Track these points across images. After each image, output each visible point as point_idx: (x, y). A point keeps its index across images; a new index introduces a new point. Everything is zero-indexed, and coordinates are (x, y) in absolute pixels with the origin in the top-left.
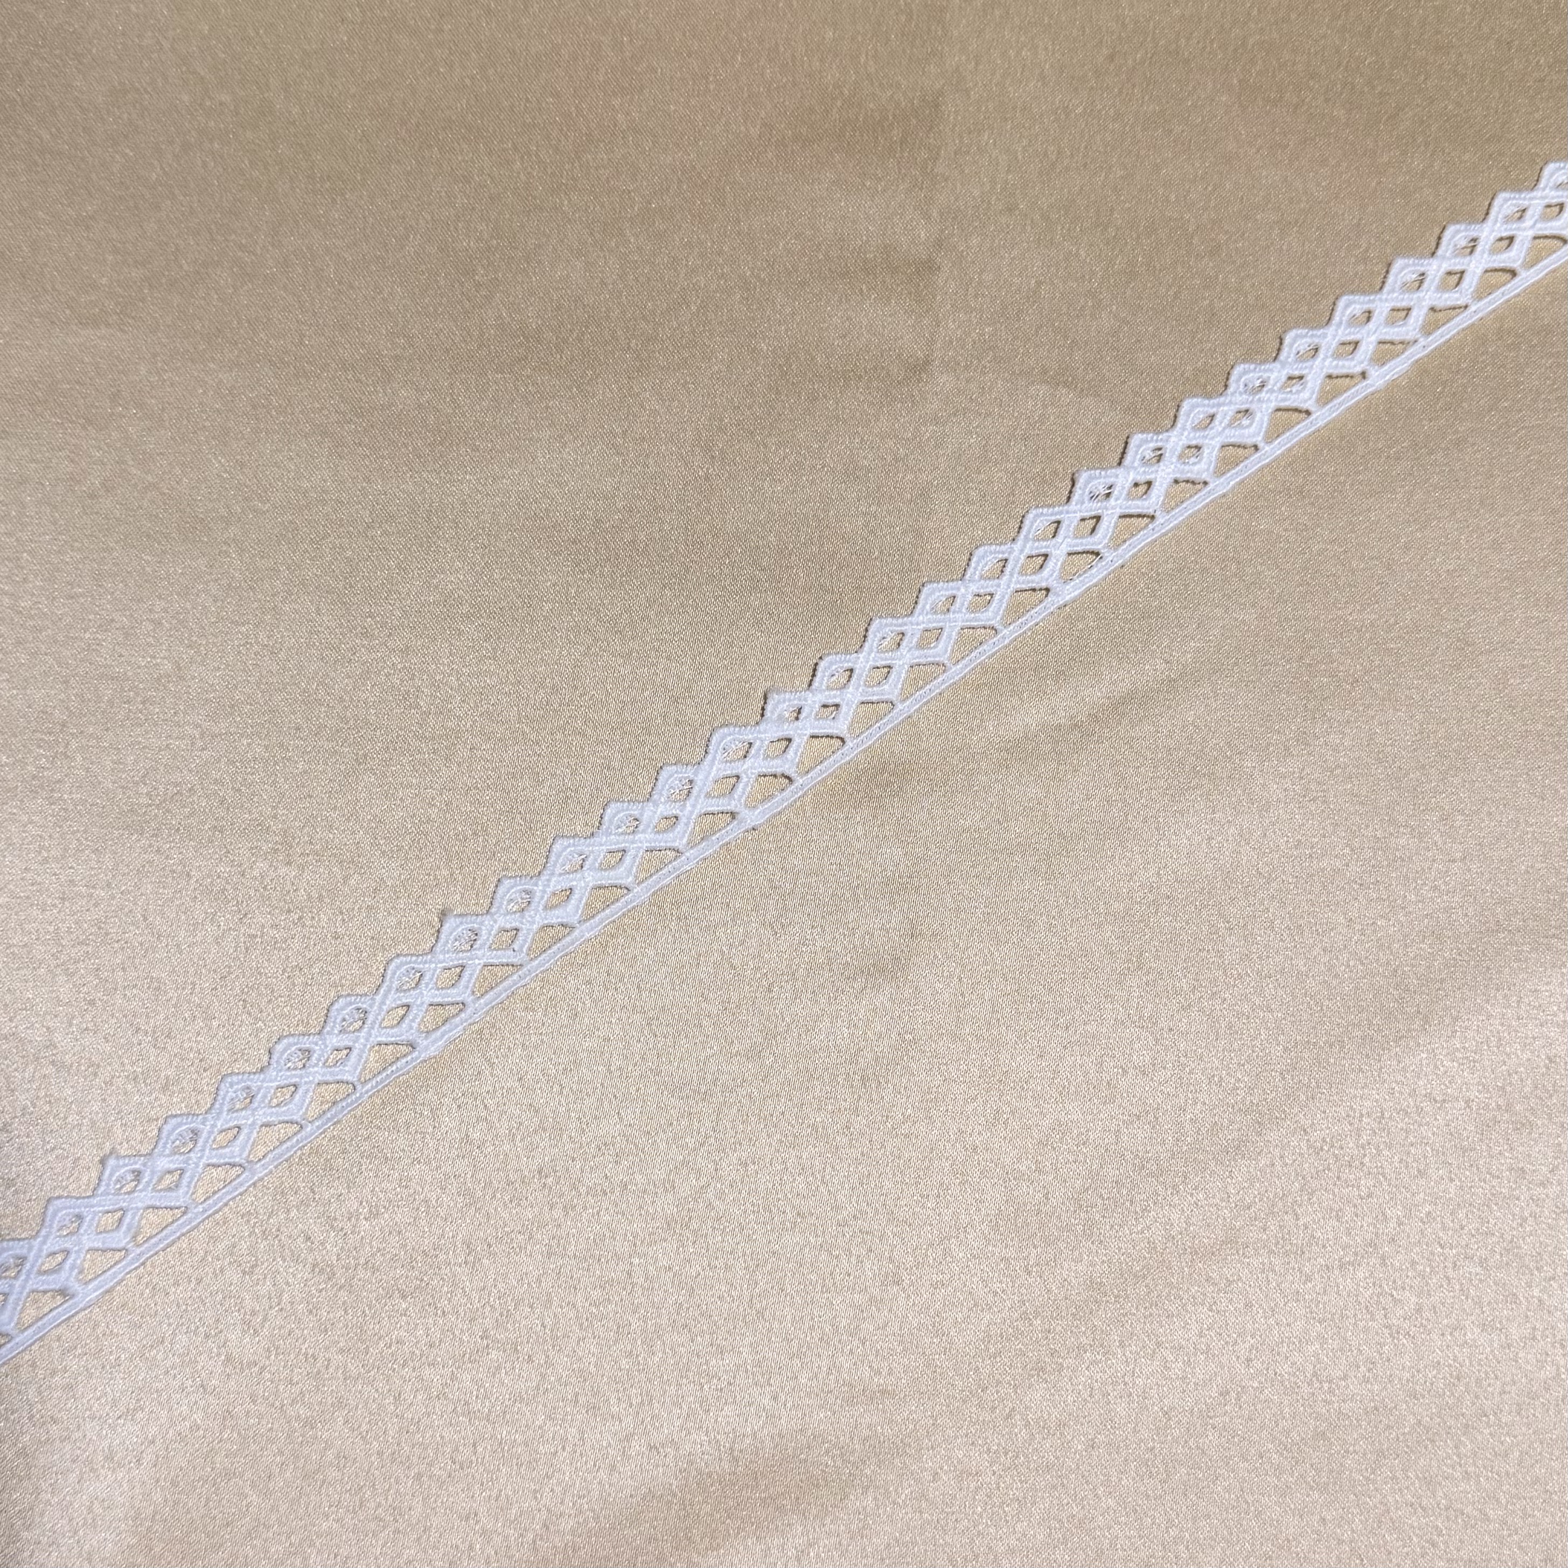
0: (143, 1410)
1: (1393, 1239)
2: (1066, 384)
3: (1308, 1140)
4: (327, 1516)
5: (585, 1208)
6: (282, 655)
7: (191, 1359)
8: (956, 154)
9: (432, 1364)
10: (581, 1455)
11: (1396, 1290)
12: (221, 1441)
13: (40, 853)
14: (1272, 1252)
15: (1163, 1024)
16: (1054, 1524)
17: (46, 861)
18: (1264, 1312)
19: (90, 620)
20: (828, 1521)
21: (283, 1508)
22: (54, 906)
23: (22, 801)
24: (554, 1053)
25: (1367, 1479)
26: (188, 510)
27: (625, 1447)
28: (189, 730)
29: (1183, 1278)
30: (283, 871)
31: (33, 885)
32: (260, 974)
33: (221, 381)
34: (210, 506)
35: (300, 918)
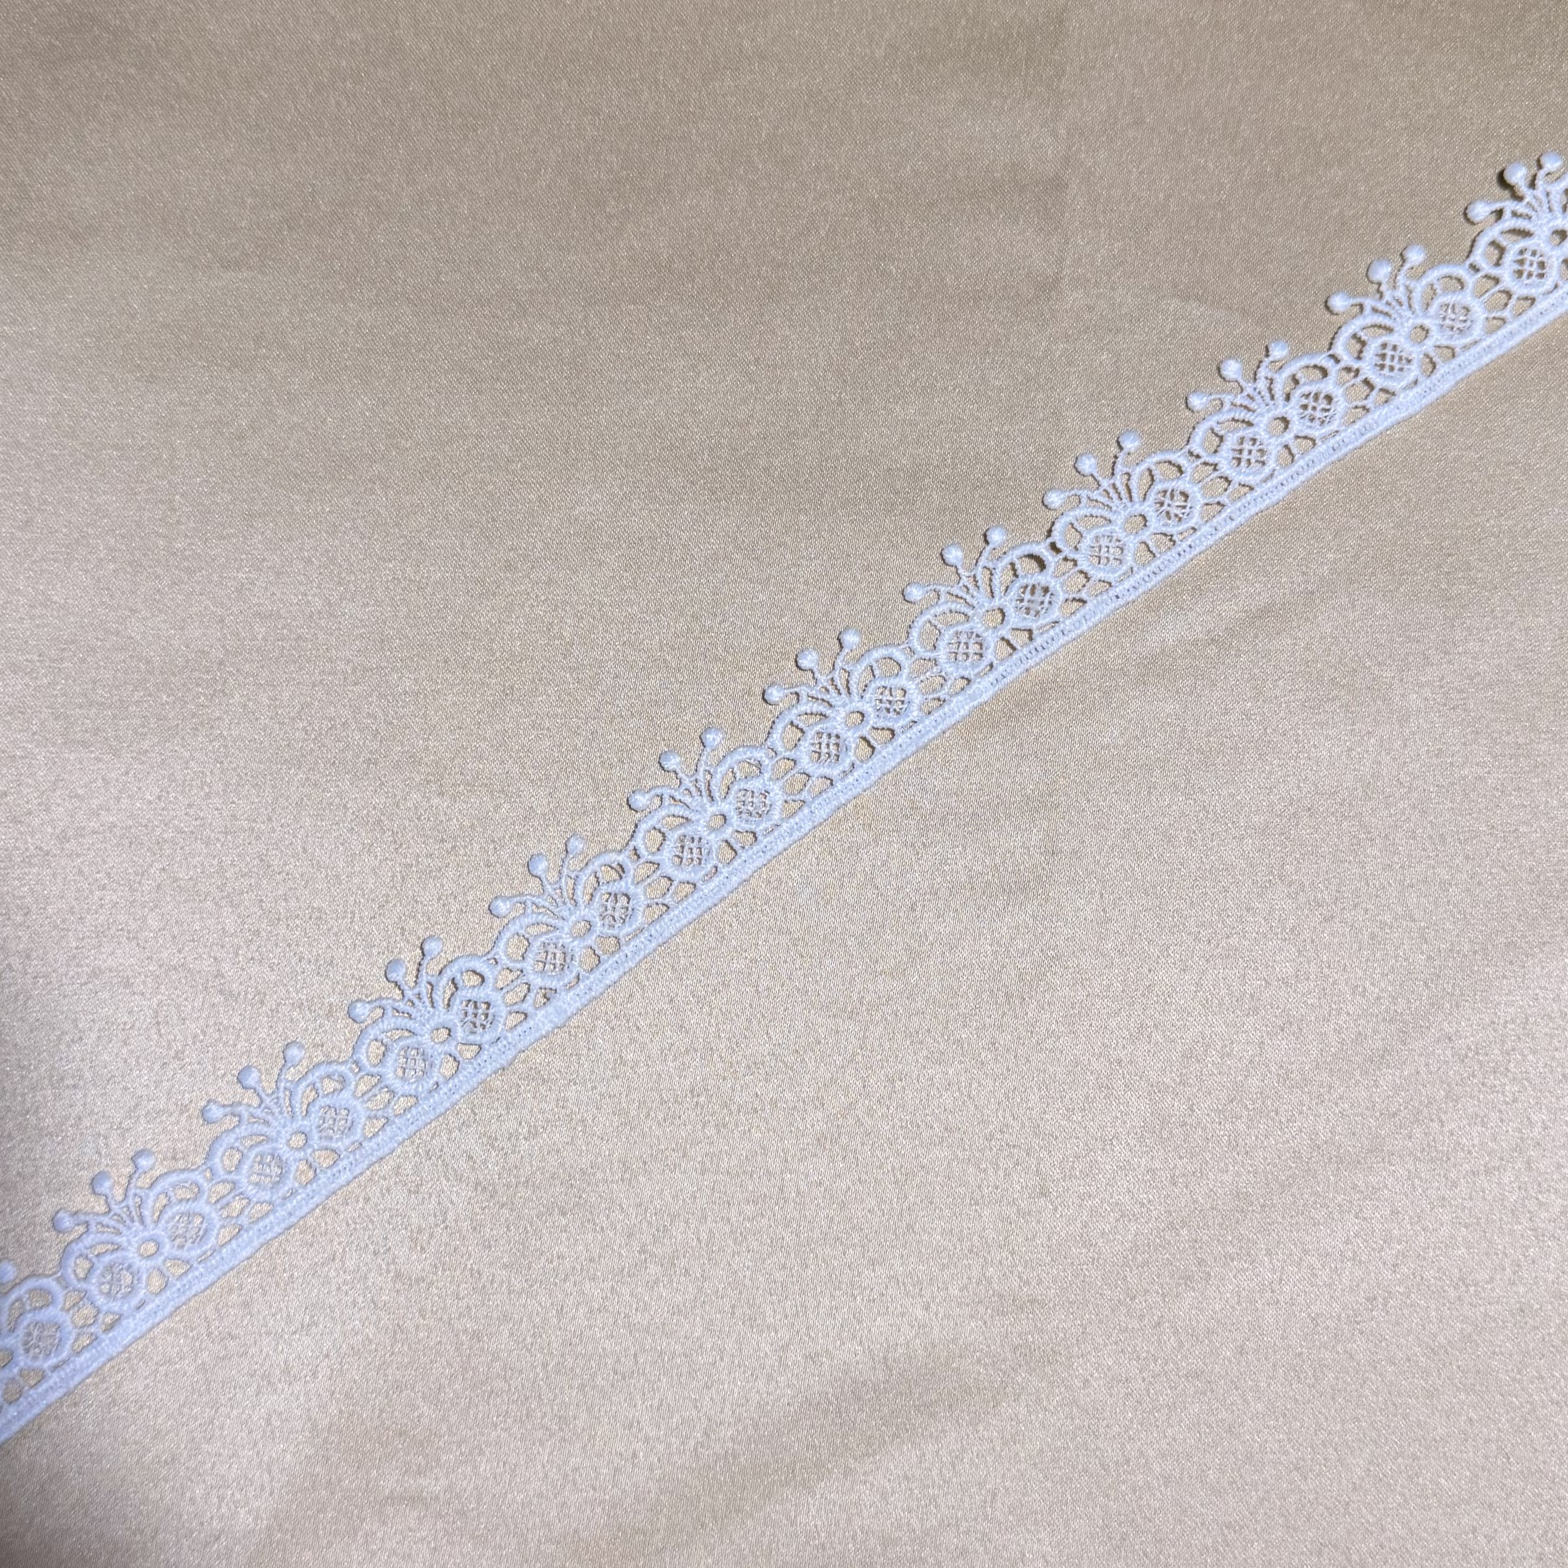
0: (316, 1325)
1: (1538, 1144)
2: (1198, 298)
3: (1453, 1048)
4: (496, 1426)
5: (737, 1125)
6: (429, 590)
7: (361, 1276)
8: (1081, 69)
9: (593, 1279)
10: (739, 1366)
11: (1540, 1192)
12: (392, 1354)
13: (202, 788)
14: (1417, 1159)
15: (1307, 934)
16: (1204, 1428)
17: (208, 795)
18: (1411, 1217)
19: (242, 560)
20: (981, 1428)
21: (453, 1418)
22: (218, 840)
23: (183, 738)
24: (703, 975)
25: (1514, 1379)
26: (333, 448)
27: (781, 1357)
28: (341, 666)
29: (1328, 1186)
30: (435, 801)
31: (196, 819)
32: (416, 902)
33: (361, 321)
34: (354, 444)
35: (454, 847)
